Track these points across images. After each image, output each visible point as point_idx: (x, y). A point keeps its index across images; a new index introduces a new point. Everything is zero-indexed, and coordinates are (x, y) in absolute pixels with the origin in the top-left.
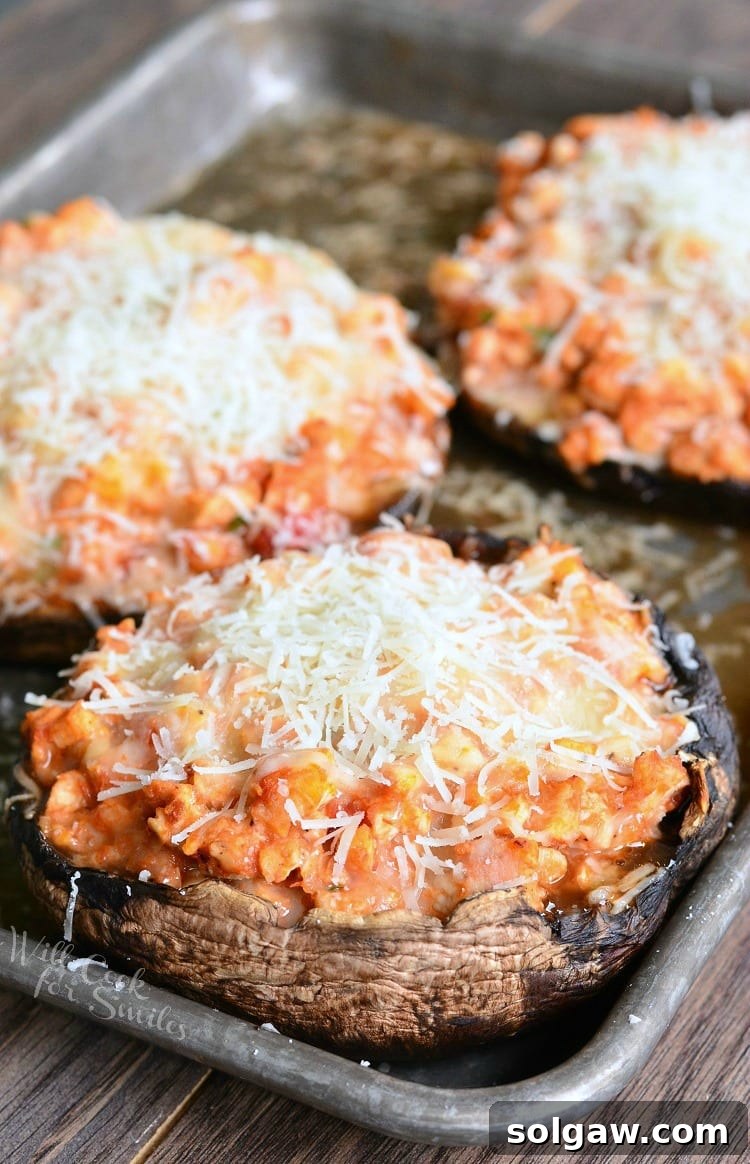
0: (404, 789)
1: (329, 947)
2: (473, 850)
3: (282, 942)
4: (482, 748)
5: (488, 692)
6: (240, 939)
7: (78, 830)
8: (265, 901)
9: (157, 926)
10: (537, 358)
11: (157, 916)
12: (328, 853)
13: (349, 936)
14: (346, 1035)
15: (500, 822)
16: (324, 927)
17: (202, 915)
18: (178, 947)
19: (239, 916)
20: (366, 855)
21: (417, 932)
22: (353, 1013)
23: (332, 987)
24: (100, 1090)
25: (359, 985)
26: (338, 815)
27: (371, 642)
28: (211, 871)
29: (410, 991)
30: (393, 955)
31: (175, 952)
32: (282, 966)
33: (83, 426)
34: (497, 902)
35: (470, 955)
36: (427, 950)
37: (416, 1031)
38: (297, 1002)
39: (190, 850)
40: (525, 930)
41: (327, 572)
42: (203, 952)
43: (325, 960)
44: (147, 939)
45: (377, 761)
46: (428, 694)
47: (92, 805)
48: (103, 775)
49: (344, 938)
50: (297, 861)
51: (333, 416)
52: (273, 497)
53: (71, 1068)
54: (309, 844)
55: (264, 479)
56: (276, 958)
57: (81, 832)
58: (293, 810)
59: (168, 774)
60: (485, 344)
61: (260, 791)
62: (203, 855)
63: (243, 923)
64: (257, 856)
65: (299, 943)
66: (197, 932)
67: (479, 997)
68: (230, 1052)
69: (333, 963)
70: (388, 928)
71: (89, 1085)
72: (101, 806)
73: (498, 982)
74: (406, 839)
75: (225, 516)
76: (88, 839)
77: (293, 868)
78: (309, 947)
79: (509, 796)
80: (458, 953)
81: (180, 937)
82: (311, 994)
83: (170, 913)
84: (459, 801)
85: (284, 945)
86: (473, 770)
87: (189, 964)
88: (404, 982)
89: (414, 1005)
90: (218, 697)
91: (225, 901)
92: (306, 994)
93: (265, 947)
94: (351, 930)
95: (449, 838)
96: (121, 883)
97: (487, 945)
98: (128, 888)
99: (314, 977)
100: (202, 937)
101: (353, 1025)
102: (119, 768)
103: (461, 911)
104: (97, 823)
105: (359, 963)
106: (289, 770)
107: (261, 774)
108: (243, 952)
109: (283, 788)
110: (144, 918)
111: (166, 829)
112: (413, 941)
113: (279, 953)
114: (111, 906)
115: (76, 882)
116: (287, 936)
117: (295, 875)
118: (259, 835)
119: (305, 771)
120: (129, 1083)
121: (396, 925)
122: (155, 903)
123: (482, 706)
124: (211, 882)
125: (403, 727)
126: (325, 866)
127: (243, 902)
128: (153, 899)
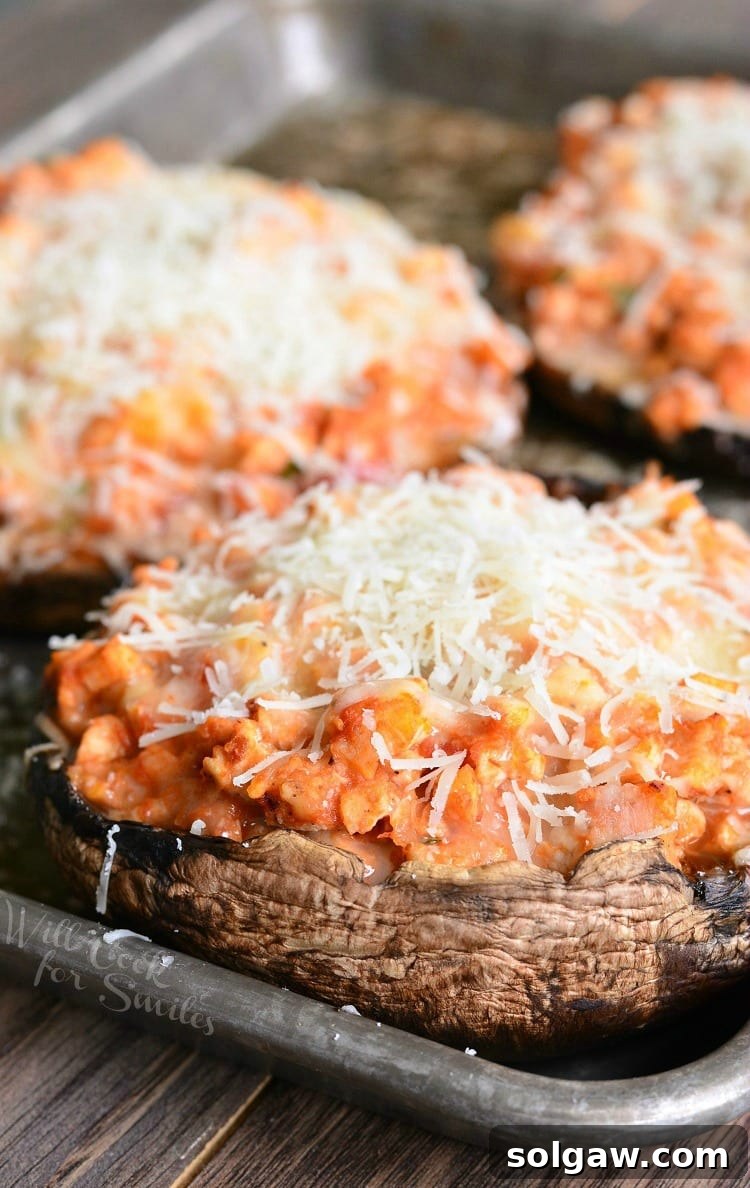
0: (514, 724)
1: (426, 907)
2: (598, 796)
3: (369, 902)
4: (602, 682)
5: (608, 627)
6: (317, 898)
7: (115, 782)
8: (348, 853)
9: (213, 887)
10: (618, 318)
11: (214, 873)
12: (422, 800)
13: (451, 893)
14: (443, 1022)
15: (628, 766)
16: (421, 883)
17: (269, 870)
18: (239, 912)
19: (316, 870)
20: (470, 800)
21: (534, 888)
22: (452, 993)
23: (427, 959)
24: (136, 1099)
25: (461, 956)
26: (435, 754)
27: (466, 566)
28: (281, 821)
29: (524, 965)
30: (504, 917)
31: (235, 919)
32: (368, 932)
33: (114, 361)
34: (630, 853)
35: (596, 919)
36: (546, 911)
37: (528, 1017)
38: (384, 978)
39: (257, 792)
40: (664, 890)
41: (403, 504)
42: (271, 917)
43: (422, 924)
44: (201, 903)
45: (481, 693)
46: (535, 619)
47: (132, 752)
48: (146, 717)
49: (446, 896)
50: (386, 808)
51: (399, 365)
52: (332, 441)
53: (101, 1074)
54: (400, 789)
55: (321, 425)
56: (361, 922)
57: (118, 785)
58: (381, 747)
59: (227, 710)
60: (560, 304)
61: (340, 724)
62: (273, 799)
63: (321, 878)
64: (338, 802)
65: (389, 901)
66: (264, 891)
67: (607, 973)
68: (304, 1037)
69: (431, 928)
70: (499, 884)
71: (123, 1094)
72: (143, 754)
73: (630, 955)
74: (514, 783)
75: (277, 462)
76: (126, 794)
77: (381, 817)
78: (403, 908)
79: (640, 737)
80: (583, 916)
81: (241, 899)
82: (402, 968)
83: (231, 870)
84: (578, 742)
85: (370, 905)
86: (593, 708)
87: (251, 935)
88: (517, 951)
89: (528, 983)
90: (284, 629)
91: (298, 853)
92: (396, 968)
93: (348, 908)
94: (453, 885)
95: (565, 785)
96: (170, 833)
97: (619, 907)
98: (179, 841)
99: (407, 946)
100: (270, 898)
101: (451, 1008)
102: (165, 708)
103: (588, 863)
104: (139, 774)
105: (463, 928)
106: (376, 700)
107: (342, 705)
108: (320, 915)
109: (369, 719)
110: (198, 877)
111: (225, 770)
112: (529, 900)
113: (365, 916)
114: (157, 864)
115: (115, 836)
116: (375, 893)
117: (383, 824)
118: (339, 776)
119: (396, 701)
120: (172, 1090)
121: (509, 880)
122: (211, 858)
123: (600, 637)
124: (280, 832)
125: (507, 659)
126: (419, 813)
127: (320, 854)
128: (210, 853)
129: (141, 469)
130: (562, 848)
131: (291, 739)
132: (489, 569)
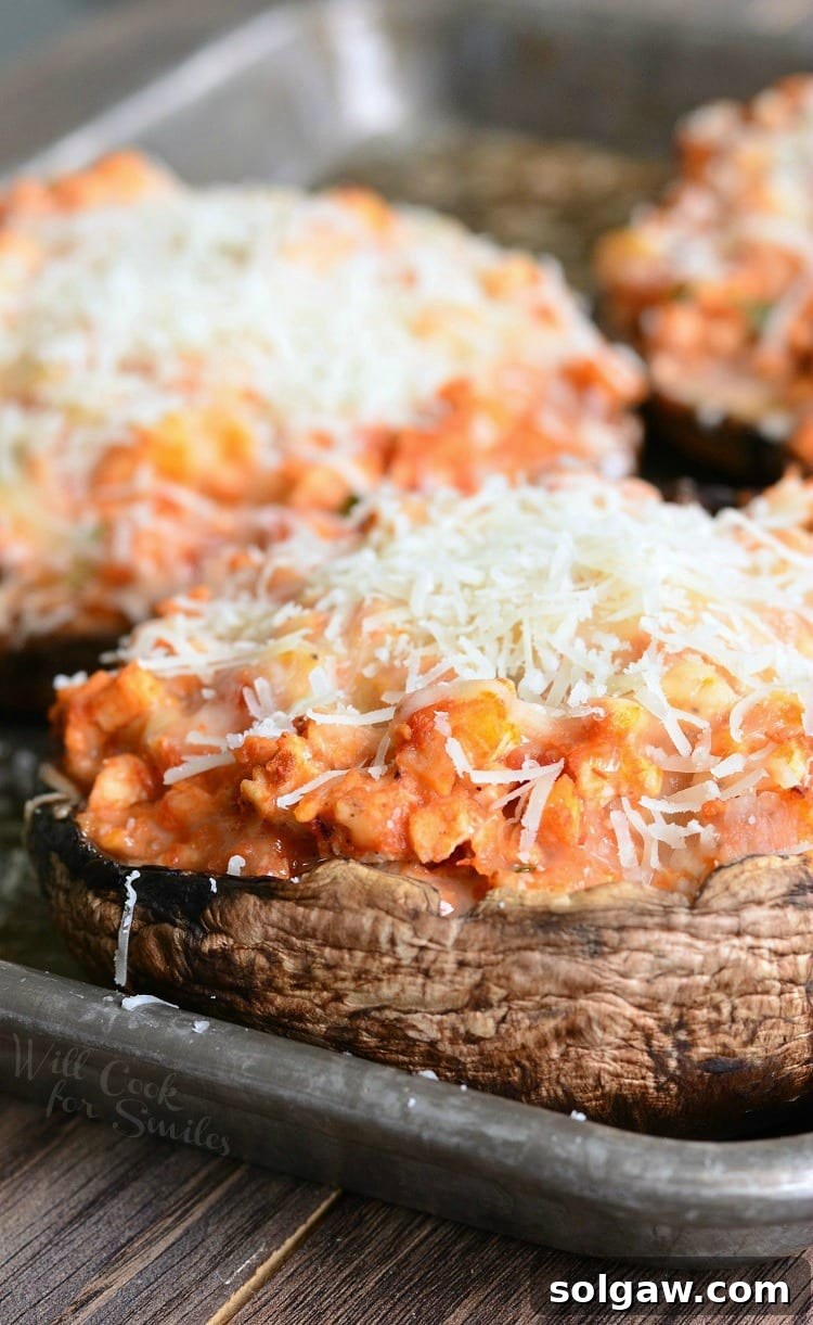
0: (623, 726)
1: (519, 942)
2: (728, 808)
3: (447, 938)
4: (732, 681)
6: (384, 937)
7: (135, 829)
8: (420, 881)
9: (255, 935)
10: (753, 339)
11: (257, 916)
12: (511, 820)
13: (548, 922)
14: (544, 1093)
15: (766, 775)
16: (511, 912)
17: (325, 908)
18: (289, 964)
19: (382, 904)
20: (570, 816)
21: (651, 914)
22: (555, 1052)
23: (522, 1009)
24: (170, 1220)
25: (564, 1003)
26: (525, 765)
27: (564, 554)
28: (337, 851)
29: (642, 1013)
30: (616, 951)
31: (284, 973)
32: (448, 977)
33: (131, 384)
34: (770, 870)
35: (729, 950)
36: (667, 942)
37: (650, 1083)
38: (471, 1039)
39: (307, 814)
41: (485, 510)
42: (328, 967)
43: (514, 963)
44: (242, 957)
45: (581, 693)
46: (648, 613)
47: (157, 792)
48: (172, 750)
49: (541, 927)
50: (467, 829)
51: (483, 385)
52: (401, 470)
53: (127, 1194)
54: (484, 809)
55: (388, 452)
56: (438, 965)
57: (139, 832)
58: (458, 756)
59: (268, 729)
60: (681, 326)
61: (407, 732)
62: (326, 824)
63: (387, 912)
64: (406, 824)
65: (472, 937)
66: (319, 935)
67: (746, 1022)
68: (371, 1106)
69: (525, 967)
70: (607, 909)
71: (152, 1217)
72: (169, 794)
73: (774, 999)
74: (625, 801)
75: (335, 495)
76: (149, 842)
77: (460, 841)
78: (489, 943)
79: (780, 742)
80: (713, 947)
81: (290, 948)
82: (491, 1024)
83: (276, 911)
84: (703, 751)
85: (449, 942)
86: (720, 711)
87: (305, 993)
88: (633, 994)
89: (648, 1037)
90: (339, 640)
91: (359, 886)
92: (483, 1024)
93: (423, 948)
94: (551, 914)
95: (689, 801)
96: (202, 877)
97: (757, 937)
98: (213, 881)
99: (497, 993)
100: (325, 944)
101: (554, 1075)
102: (194, 738)
103: (717, 882)
104: (164, 818)
105: (564, 967)
106: (452, 702)
107: (409, 710)
108: (388, 960)
109: (442, 723)
110: (237, 924)
111: (268, 794)
112: (645, 928)
113: (443, 957)
114: (187, 914)
115: (134, 884)
116: (454, 929)
117: (464, 850)
118: (407, 792)
119: (476, 702)
120: (214, 1210)
121: (620, 904)
122: (252, 899)
123: (726, 633)
124: (337, 862)
125: (613, 661)
126: (508, 836)
127: (386, 885)
128: (251, 893)
129: (167, 507)
130: (686, 875)
131: (349, 757)
132: (590, 561)
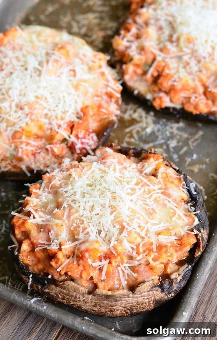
0: (120, 253)
1: (102, 300)
2: (139, 269)
4: (140, 236)
5: (141, 217)
6: (78, 297)
7: (30, 258)
8: (84, 287)
9: (54, 291)
10: (145, 73)
11: (54, 289)
12: (100, 271)
13: (107, 297)
15: (146, 260)
16: (100, 295)
17: (67, 290)
18: (60, 297)
19: (77, 291)
20: (110, 272)
21: (125, 295)
22: (108, 313)
23: (103, 308)
25: (110, 307)
26: (102, 260)
29: (124, 308)
30: (119, 301)
31: (59, 298)
32: (89, 303)
34: (147, 286)
35: (140, 300)
36: (129, 299)
37: (125, 315)
38: (93, 310)
39: (63, 272)
40: (154, 292)
41: (93, 172)
42: (67, 298)
43: (101, 303)
44: (52, 294)
45: (112, 243)
46: (124, 220)
47: (32, 251)
48: (36, 243)
50: (92, 275)
54: (95, 270)
55: (72, 127)
56: (87, 302)
58: (90, 261)
59: (54, 247)
60: (130, 68)
61: (81, 256)
62: (67, 274)
63: (78, 293)
64: (81, 274)
65: (93, 299)
66: (65, 294)
67: (142, 308)
68: (76, 327)
70: (118, 295)
71: (37, 321)
72: (36, 253)
73: (147, 304)
74: (121, 265)
75: (61, 139)
76: (33, 261)
78: (97, 299)
79: (150, 250)
80: (136, 299)
81: (61, 295)
82: (97, 309)
83: (58, 289)
84: (135, 252)
85: (89, 299)
86: (138, 243)
87: (63, 300)
88: (122, 306)
89: (125, 311)
90: (66, 220)
91: (73, 287)
92: (95, 309)
93: (84, 299)
94: (108, 295)
96: (44, 279)
97: (144, 297)
98: (46, 281)
99: (98, 306)
100: (67, 295)
102: (40, 241)
103: (137, 289)
104: (35, 256)
105: (110, 303)
106: (89, 249)
107: (81, 250)
108: (78, 300)
109: (87, 255)
110: (51, 289)
111: (55, 265)
112: (124, 297)
113: (88, 301)
114: (41, 285)
115: (31, 277)
116: (90, 297)
117: (91, 278)
118: (81, 268)
119: (93, 250)
121: (120, 294)
122: (53, 286)
124: (68, 281)
126: (99, 274)
127: (78, 287)
128: (53, 285)
129: (28, 144)
130: (132, 280)
131: (70, 254)
132: (114, 204)
